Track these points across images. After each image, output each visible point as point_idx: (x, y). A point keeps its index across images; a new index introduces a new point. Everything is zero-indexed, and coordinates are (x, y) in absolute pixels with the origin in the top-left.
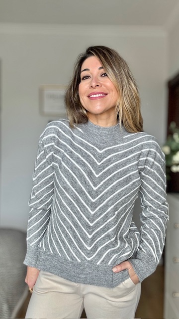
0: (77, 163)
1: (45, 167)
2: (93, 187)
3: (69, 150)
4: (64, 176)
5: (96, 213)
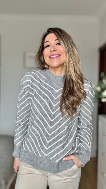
0: (43, 98)
1: (25, 100)
2: (52, 112)
3: (38, 89)
4: (36, 105)
5: (53, 128)
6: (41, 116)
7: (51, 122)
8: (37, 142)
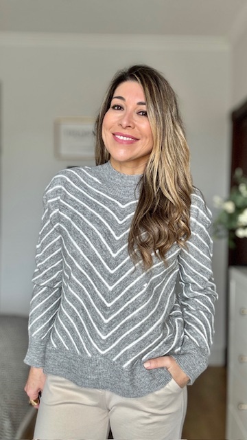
6: (88, 263)
7: (110, 275)
8: (81, 323)
